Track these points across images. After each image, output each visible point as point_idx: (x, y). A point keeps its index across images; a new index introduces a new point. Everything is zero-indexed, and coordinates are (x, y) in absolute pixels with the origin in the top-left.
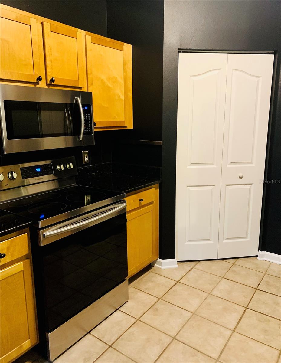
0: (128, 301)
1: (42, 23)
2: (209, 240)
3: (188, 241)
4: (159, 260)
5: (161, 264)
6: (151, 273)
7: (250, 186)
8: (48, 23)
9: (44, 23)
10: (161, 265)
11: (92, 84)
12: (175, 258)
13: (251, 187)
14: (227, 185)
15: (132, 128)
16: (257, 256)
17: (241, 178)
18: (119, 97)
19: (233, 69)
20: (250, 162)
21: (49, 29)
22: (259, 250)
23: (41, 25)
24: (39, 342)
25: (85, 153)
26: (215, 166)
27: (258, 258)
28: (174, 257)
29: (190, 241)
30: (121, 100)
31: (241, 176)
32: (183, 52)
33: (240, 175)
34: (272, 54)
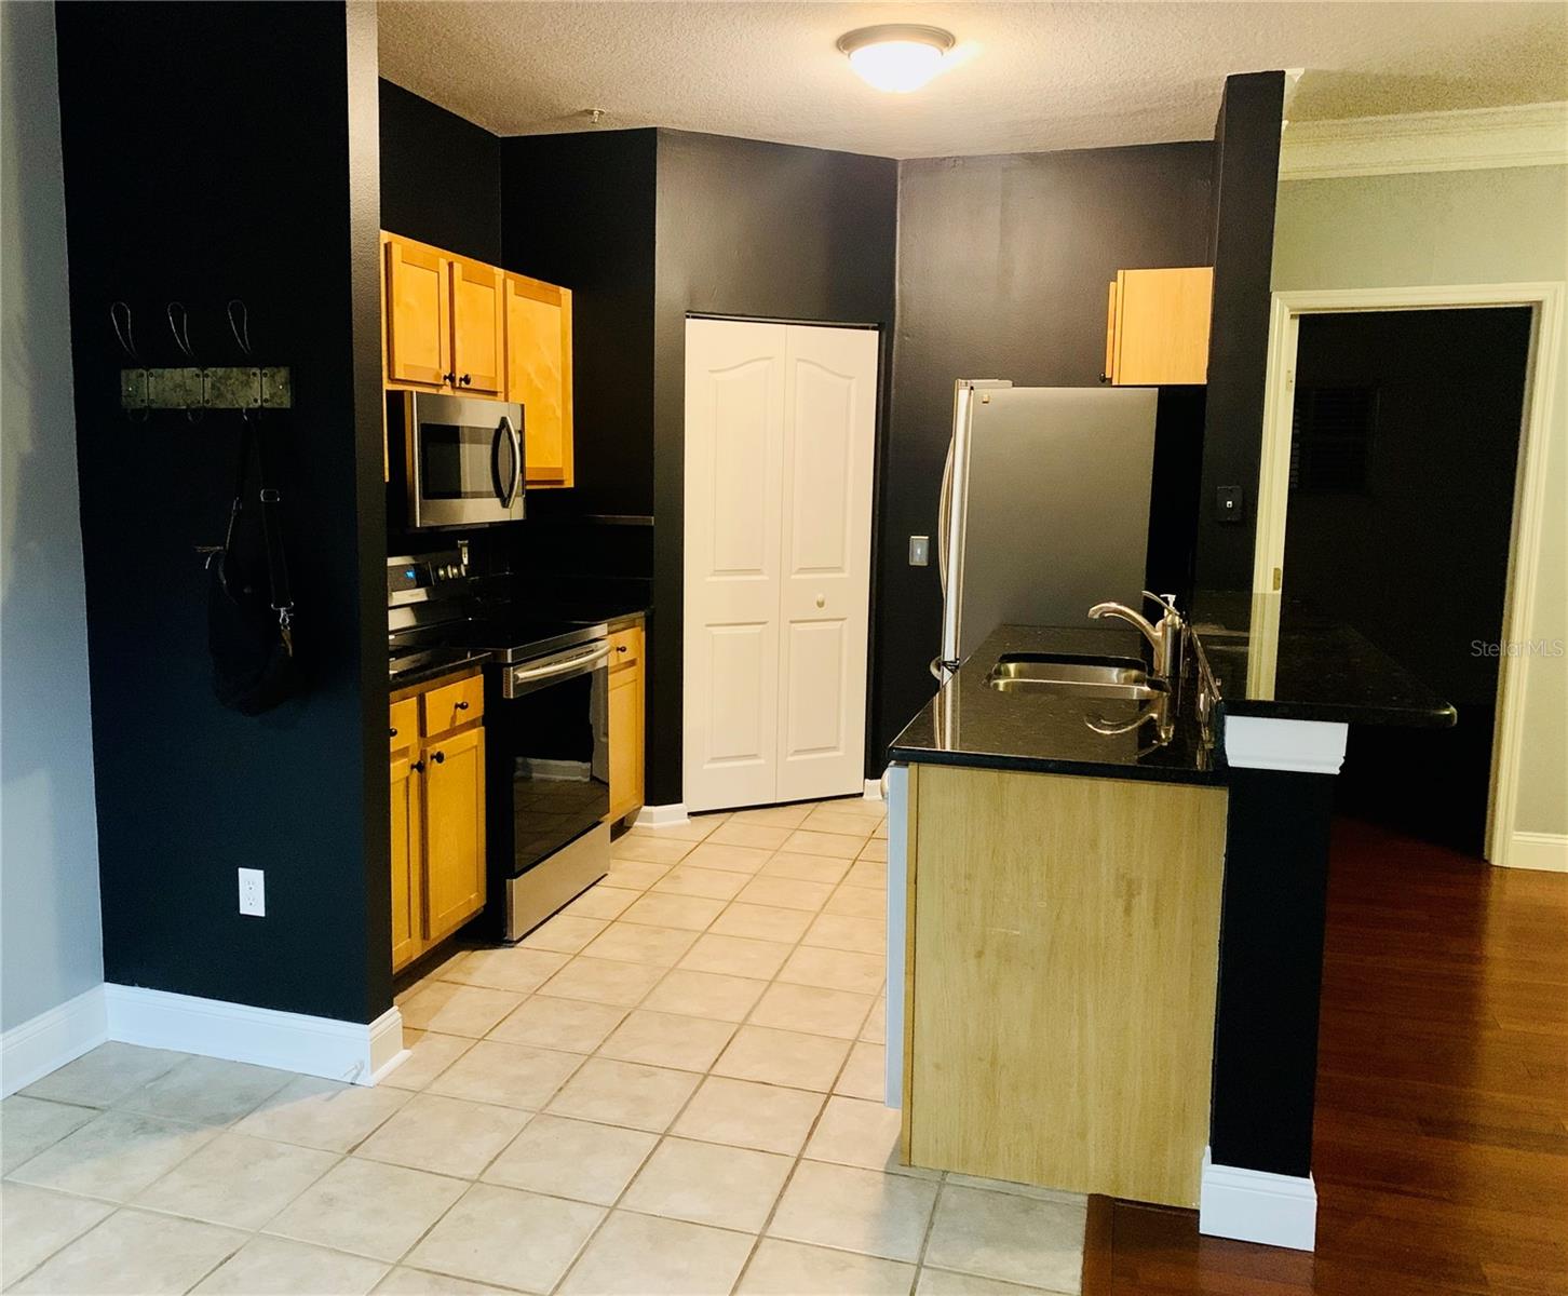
0: (606, 875)
1: (451, 265)
2: (755, 756)
3: (709, 762)
4: (646, 809)
5: (650, 817)
6: (631, 837)
7: (840, 622)
8: (462, 263)
9: (455, 264)
10: (651, 821)
11: (514, 385)
12: (681, 802)
13: (842, 625)
14: (792, 622)
15: (572, 486)
16: (861, 795)
17: (821, 604)
18: (554, 411)
19: (799, 360)
20: (839, 569)
21: (461, 278)
22: (865, 777)
23: (447, 267)
24: (484, 902)
25: (462, 545)
26: (766, 578)
27: (864, 796)
28: (680, 800)
29: (714, 760)
30: (558, 418)
31: (820, 601)
32: (694, 317)
33: (820, 597)
34: (874, 329)
